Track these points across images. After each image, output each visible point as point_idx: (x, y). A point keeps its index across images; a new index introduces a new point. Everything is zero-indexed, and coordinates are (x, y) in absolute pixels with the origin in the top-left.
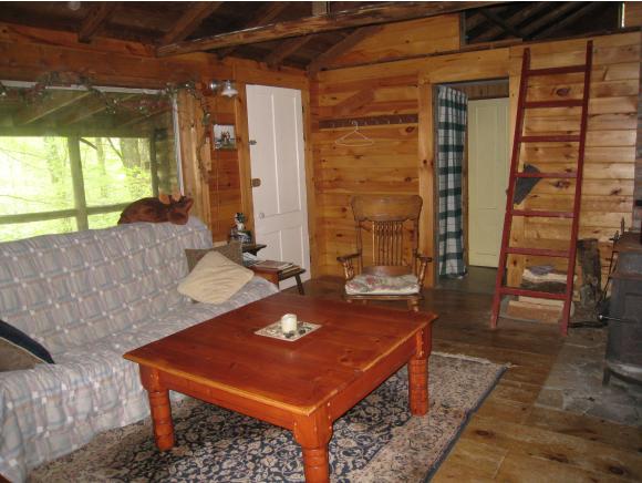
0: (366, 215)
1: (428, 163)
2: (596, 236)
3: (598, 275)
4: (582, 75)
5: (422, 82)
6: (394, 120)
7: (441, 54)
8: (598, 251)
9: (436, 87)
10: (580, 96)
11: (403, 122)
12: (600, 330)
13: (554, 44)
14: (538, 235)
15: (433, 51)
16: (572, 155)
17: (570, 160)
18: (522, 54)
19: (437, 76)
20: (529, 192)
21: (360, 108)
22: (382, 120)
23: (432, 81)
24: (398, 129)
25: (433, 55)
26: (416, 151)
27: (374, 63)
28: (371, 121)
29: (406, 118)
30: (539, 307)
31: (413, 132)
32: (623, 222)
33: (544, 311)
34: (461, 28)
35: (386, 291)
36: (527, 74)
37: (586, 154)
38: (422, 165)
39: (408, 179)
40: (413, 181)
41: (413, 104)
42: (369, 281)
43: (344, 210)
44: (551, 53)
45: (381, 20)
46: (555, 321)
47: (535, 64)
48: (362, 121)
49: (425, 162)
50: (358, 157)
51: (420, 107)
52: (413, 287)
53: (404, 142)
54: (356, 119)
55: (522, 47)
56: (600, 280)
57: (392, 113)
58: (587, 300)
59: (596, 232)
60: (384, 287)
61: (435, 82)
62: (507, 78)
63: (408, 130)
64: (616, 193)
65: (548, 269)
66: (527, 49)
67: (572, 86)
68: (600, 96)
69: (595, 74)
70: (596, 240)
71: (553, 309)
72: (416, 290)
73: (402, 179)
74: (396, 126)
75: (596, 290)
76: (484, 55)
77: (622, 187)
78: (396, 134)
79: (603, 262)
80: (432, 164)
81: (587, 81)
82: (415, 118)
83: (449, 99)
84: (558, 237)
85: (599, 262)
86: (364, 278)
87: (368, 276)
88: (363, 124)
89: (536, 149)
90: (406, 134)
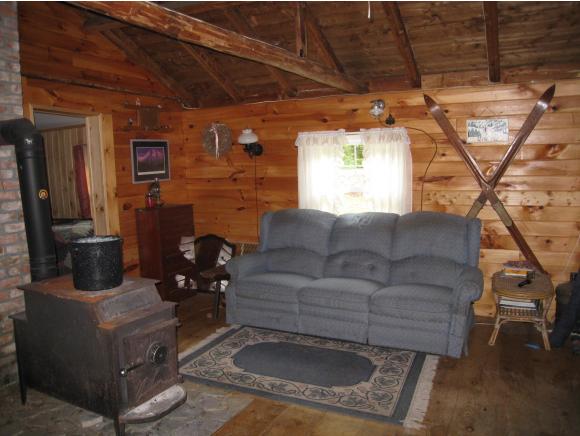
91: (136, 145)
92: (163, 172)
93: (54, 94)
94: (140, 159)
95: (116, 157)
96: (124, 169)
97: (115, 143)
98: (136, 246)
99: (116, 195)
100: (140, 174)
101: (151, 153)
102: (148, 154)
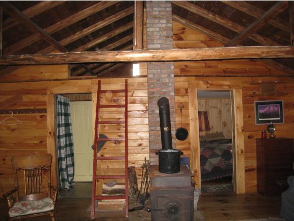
0: (20, 166)
1: (52, 133)
2: (133, 165)
3: (136, 183)
4: (124, 94)
5: (49, 93)
6: (33, 111)
7: (58, 80)
8: (135, 172)
9: (56, 96)
10: (124, 103)
11: (38, 113)
12: (142, 211)
13: (111, 79)
14: (108, 167)
15: (54, 78)
16: (121, 129)
17: (121, 131)
18: (97, 83)
19: (57, 90)
20: (102, 146)
21: (15, 104)
22: (27, 111)
23: (54, 93)
24: (35, 116)
25: (54, 80)
26: (45, 127)
27: (23, 82)
28: (20, 111)
29: (40, 111)
30: (113, 203)
31: (44, 118)
32: (145, 159)
33: (116, 205)
34: (69, 69)
35: (35, 211)
36: (100, 92)
37: (128, 128)
38: (49, 135)
39: (41, 142)
40: (44, 143)
41: (44, 103)
42: (24, 205)
43: (4, 160)
44: (110, 83)
45: (33, 63)
46: (121, 209)
47: (103, 88)
48: (15, 112)
49: (50, 133)
50: (13, 130)
51: (48, 105)
52: (50, 207)
53: (39, 123)
54: (12, 110)
55: (97, 80)
56: (137, 185)
57: (32, 108)
58: (133, 195)
59: (133, 163)
60: (34, 209)
61: (55, 93)
62: (91, 93)
63: (41, 117)
64: (140, 145)
65: (114, 183)
66: (100, 81)
67: (119, 98)
68: (131, 103)
69: (130, 94)
70: (134, 167)
71: (120, 203)
72: (52, 208)
73: (38, 142)
74: (34, 114)
75: (136, 190)
76: (80, 82)
77: (143, 143)
78: (34, 119)
79: (138, 177)
80: (54, 134)
81: (126, 97)
82: (45, 111)
83: (62, 101)
84: (117, 167)
85: (136, 177)
86: (20, 204)
87: (23, 202)
88: (16, 113)
89: (105, 126)
90: (40, 119)
91: (257, 104)
92: (279, 119)
93: (208, 83)
94: (261, 111)
95: (243, 111)
96: (249, 117)
97: (243, 104)
98: (256, 159)
99: (243, 130)
100: (260, 120)
101: (270, 108)
102: (267, 109)
